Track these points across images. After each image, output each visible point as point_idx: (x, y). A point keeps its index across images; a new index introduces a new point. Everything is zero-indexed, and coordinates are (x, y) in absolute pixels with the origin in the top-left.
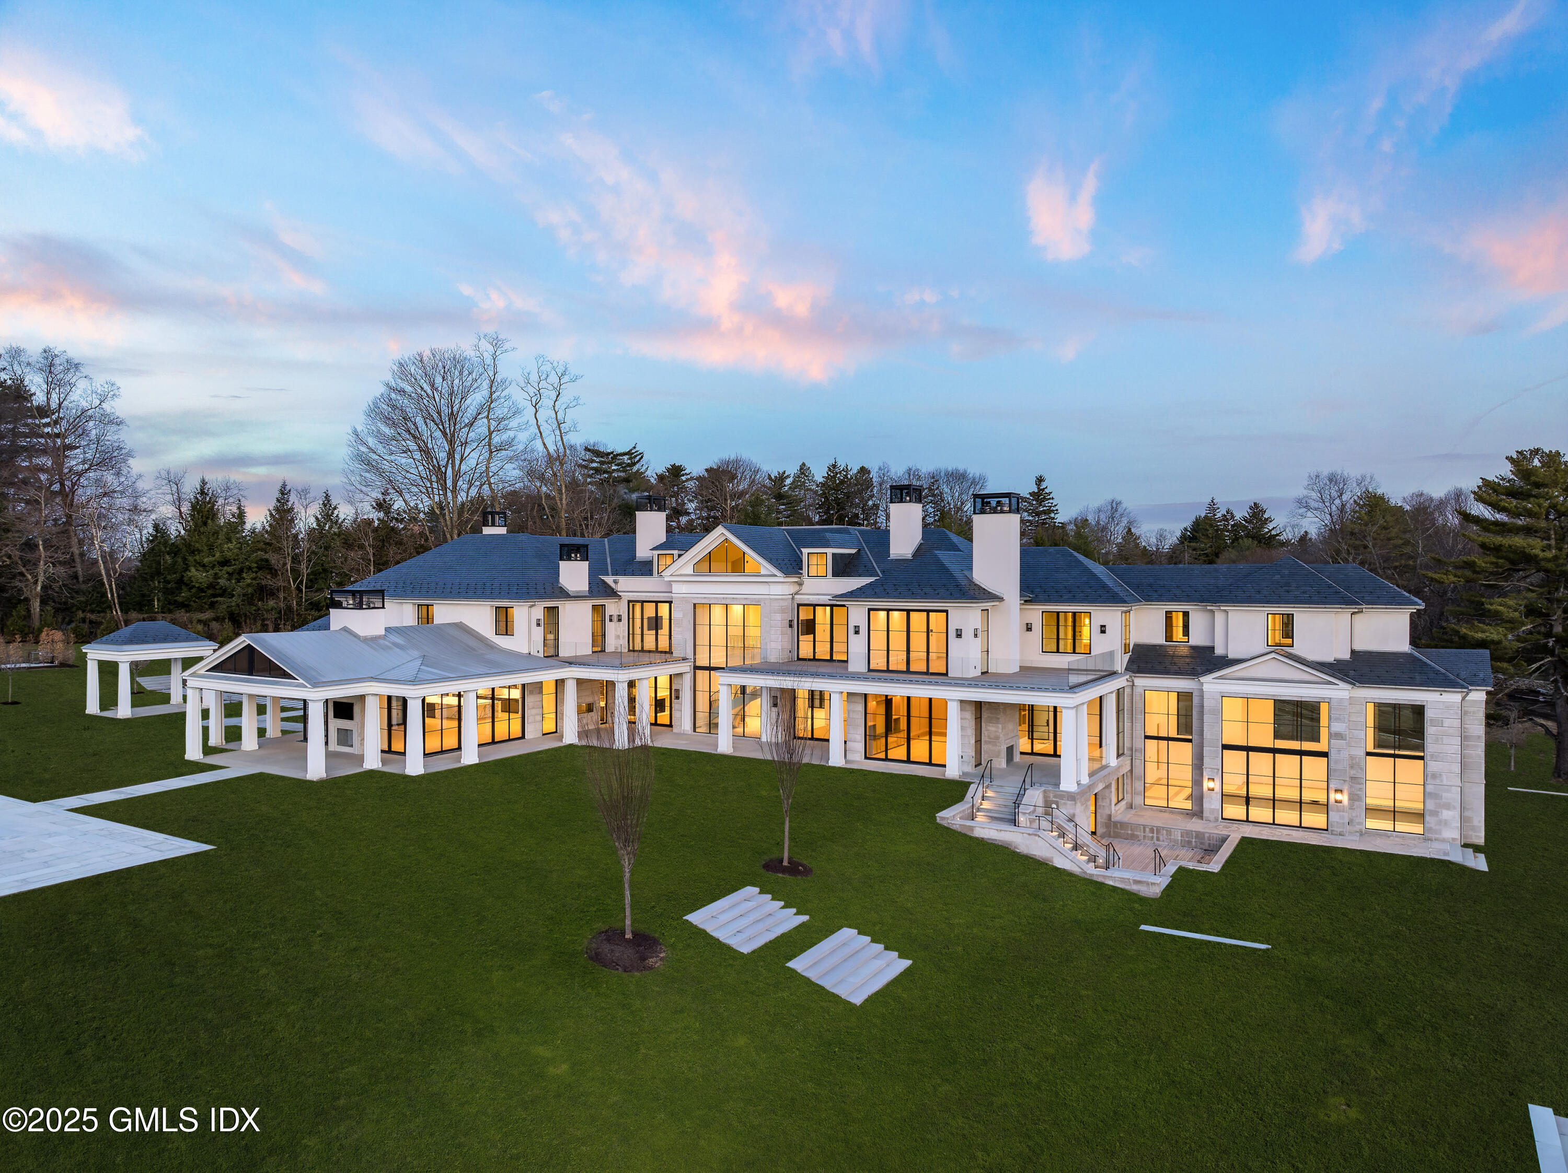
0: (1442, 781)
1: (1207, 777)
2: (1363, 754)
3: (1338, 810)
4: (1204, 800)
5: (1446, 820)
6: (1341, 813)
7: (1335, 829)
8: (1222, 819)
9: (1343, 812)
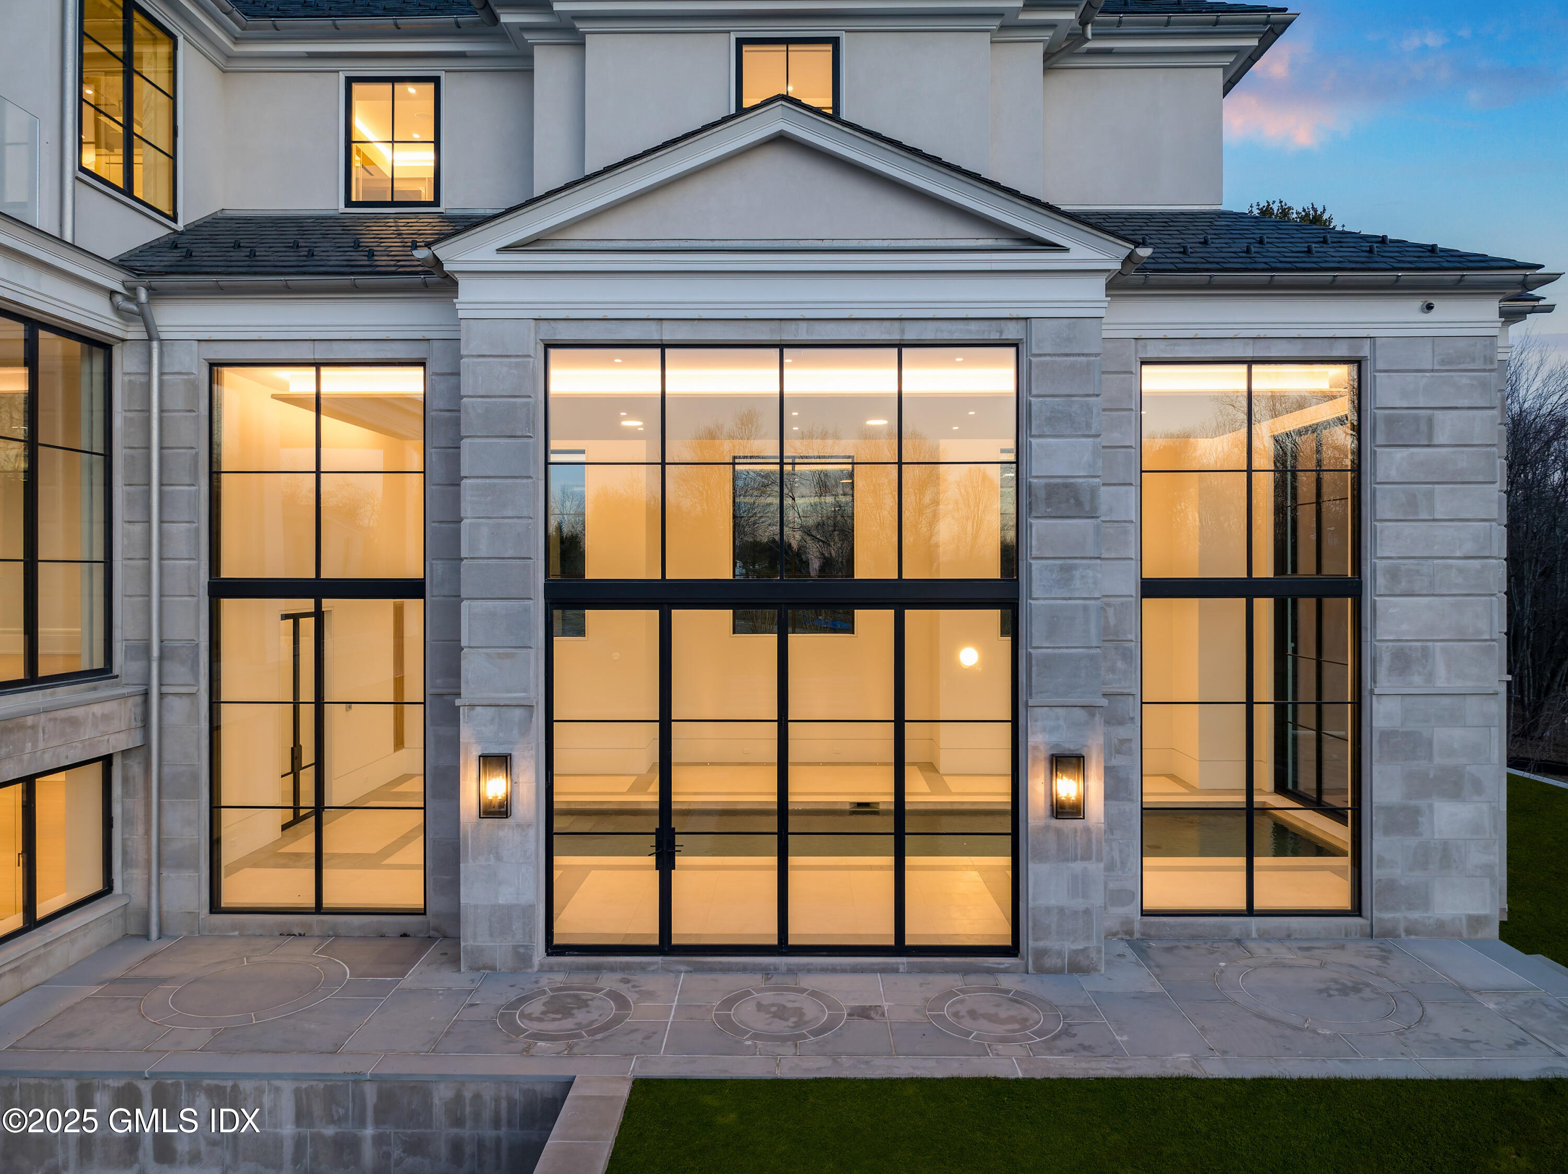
0: (1430, 677)
1: (476, 751)
2: (1132, 588)
3: (1065, 854)
4: (467, 868)
5: (1445, 844)
6: (1077, 866)
7: (1052, 943)
8: (553, 949)
9: (1087, 857)
